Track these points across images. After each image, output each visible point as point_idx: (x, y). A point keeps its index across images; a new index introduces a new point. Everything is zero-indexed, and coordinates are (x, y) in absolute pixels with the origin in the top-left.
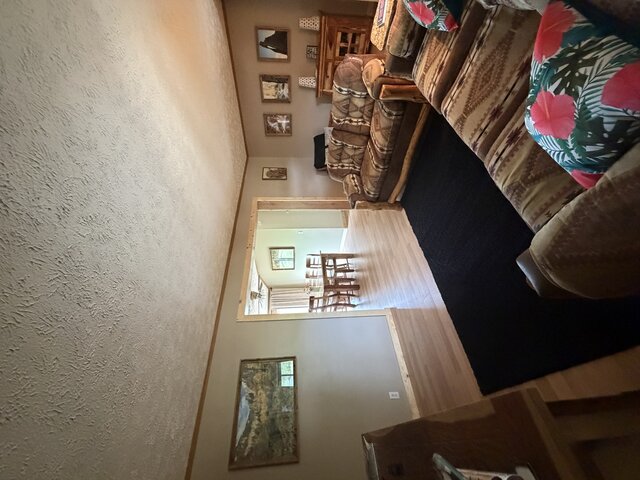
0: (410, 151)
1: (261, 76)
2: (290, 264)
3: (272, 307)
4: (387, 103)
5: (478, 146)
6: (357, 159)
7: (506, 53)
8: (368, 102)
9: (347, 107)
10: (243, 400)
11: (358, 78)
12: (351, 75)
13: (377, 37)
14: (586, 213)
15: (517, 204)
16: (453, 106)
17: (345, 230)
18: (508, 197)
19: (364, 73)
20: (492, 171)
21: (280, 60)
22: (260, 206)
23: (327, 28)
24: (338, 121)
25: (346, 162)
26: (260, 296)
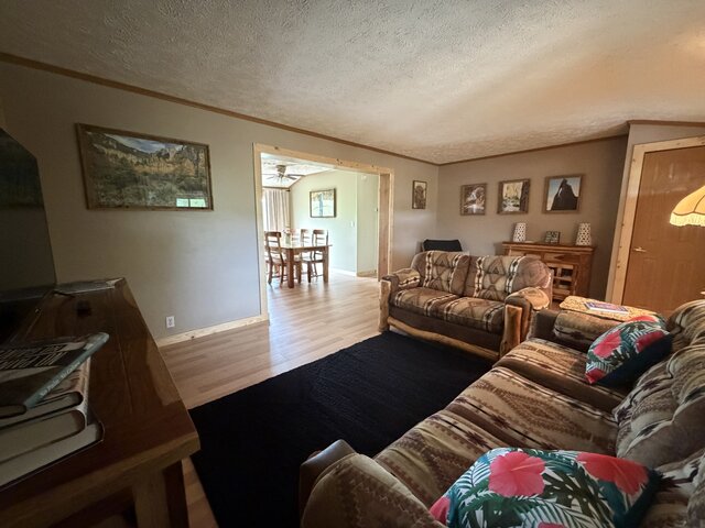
0: (446, 339)
1: (529, 180)
2: (316, 213)
3: (267, 191)
4: (501, 314)
5: (462, 404)
6: (437, 283)
7: (566, 431)
8: (500, 294)
9: (496, 272)
10: (162, 146)
11: (528, 283)
12: (531, 276)
13: (574, 302)
14: (407, 511)
15: (401, 444)
16: (504, 378)
17: (355, 274)
18: (407, 434)
19: (532, 289)
20: (436, 418)
21: (545, 202)
22: (385, 177)
23: (578, 253)
24: (480, 262)
25: (433, 271)
26: (281, 176)
